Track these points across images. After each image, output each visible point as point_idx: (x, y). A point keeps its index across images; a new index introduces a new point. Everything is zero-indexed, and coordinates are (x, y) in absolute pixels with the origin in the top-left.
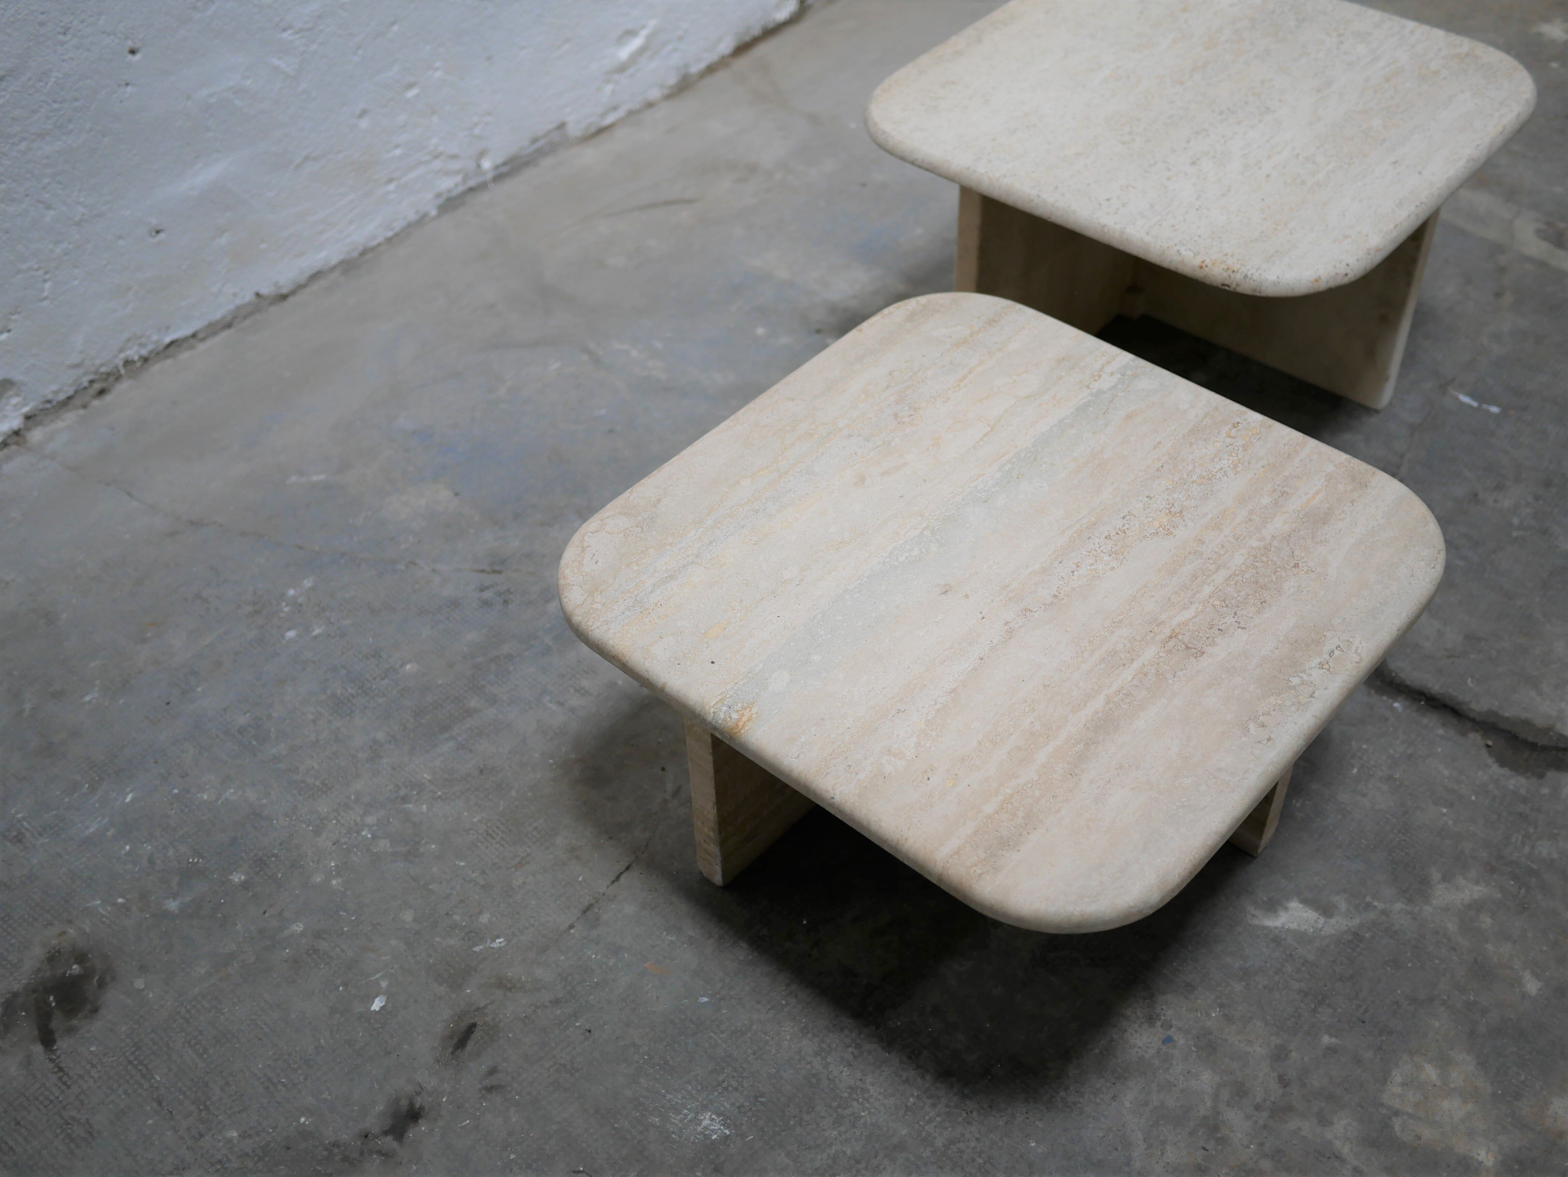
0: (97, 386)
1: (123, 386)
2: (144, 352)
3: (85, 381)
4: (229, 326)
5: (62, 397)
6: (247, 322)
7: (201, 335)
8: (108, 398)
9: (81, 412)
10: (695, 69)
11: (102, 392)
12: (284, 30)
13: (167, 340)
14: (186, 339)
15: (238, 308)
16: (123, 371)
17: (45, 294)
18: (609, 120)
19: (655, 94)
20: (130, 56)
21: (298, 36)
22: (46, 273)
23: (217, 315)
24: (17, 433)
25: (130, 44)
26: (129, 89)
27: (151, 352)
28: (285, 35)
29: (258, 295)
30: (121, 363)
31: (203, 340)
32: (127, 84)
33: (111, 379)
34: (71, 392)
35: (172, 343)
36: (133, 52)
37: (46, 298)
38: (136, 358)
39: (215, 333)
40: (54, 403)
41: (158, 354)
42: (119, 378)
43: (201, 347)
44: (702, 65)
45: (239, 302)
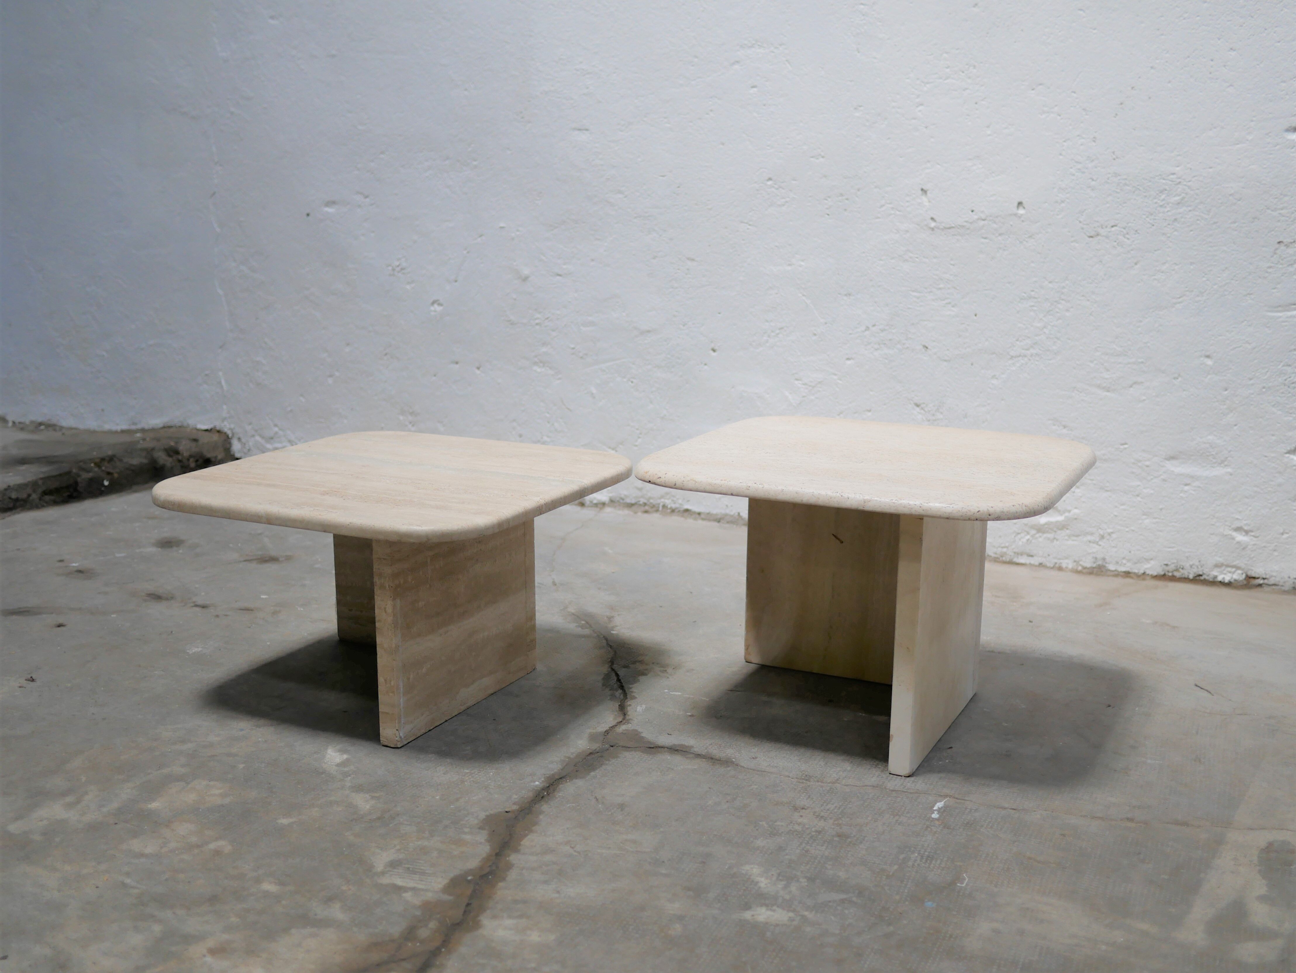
0: (647, 508)
1: (656, 515)
2: (674, 506)
3: (642, 501)
4: (719, 521)
5: (628, 501)
6: (727, 525)
7: (702, 516)
8: (646, 515)
9: (632, 513)
10: (1112, 567)
11: (646, 512)
12: (797, 380)
13: (686, 506)
14: (695, 513)
15: (726, 515)
16: (661, 508)
17: (637, 444)
18: (1022, 560)
19: (1068, 564)
20: (711, 352)
21: (803, 386)
22: (641, 434)
23: (714, 512)
24: (604, 504)
25: (712, 345)
26: (706, 367)
27: (676, 508)
28: (796, 382)
29: (739, 514)
30: (661, 504)
31: (703, 519)
32: (705, 364)
33: (654, 509)
34: (633, 501)
35: (687, 510)
36: (714, 350)
37: (636, 446)
38: (669, 507)
39: (709, 520)
40: (625, 501)
41: (679, 511)
42: (657, 511)
43: (700, 522)
44: (1123, 569)
45: (728, 511)
